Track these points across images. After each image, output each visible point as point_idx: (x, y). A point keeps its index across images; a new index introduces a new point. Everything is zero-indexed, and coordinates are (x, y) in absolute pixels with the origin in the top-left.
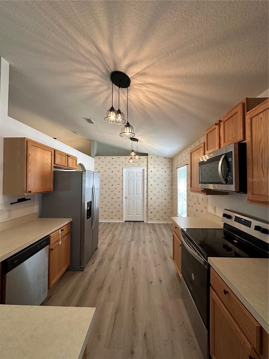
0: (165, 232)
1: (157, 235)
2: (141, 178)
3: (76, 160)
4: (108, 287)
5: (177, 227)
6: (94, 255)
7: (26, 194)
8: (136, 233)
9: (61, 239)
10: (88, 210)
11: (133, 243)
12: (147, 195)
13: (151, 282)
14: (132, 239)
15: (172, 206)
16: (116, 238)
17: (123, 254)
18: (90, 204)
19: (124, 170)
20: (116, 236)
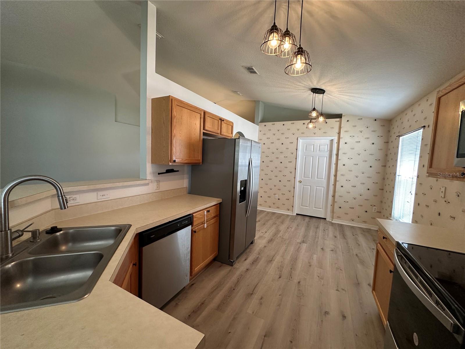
0: (362, 240)
1: (347, 243)
2: (327, 154)
3: (232, 126)
4: (260, 297)
5: (386, 237)
6: (248, 250)
7: (170, 164)
8: (311, 233)
9: (207, 222)
10: (241, 191)
11: (304, 246)
12: (336, 181)
13: (326, 313)
14: (303, 241)
15: (382, 202)
16: (280, 234)
17: (288, 258)
18: (245, 183)
19: (301, 141)
20: (281, 231)
